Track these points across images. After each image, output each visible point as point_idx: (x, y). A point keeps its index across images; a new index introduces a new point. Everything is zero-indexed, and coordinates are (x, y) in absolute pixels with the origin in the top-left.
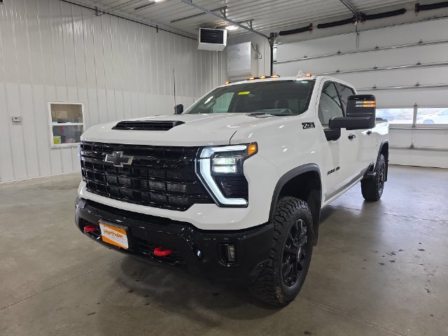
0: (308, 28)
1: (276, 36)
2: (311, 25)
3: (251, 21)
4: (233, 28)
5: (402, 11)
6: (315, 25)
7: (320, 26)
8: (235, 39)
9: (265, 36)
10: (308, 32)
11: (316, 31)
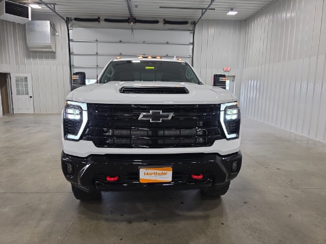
0: (97, 20)
1: (71, 20)
2: (99, 18)
3: (54, 4)
4: (36, 7)
5: (157, 22)
6: (102, 18)
7: (106, 20)
8: (37, 16)
9: (64, 19)
10: (97, 22)
11: (103, 23)
